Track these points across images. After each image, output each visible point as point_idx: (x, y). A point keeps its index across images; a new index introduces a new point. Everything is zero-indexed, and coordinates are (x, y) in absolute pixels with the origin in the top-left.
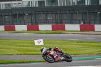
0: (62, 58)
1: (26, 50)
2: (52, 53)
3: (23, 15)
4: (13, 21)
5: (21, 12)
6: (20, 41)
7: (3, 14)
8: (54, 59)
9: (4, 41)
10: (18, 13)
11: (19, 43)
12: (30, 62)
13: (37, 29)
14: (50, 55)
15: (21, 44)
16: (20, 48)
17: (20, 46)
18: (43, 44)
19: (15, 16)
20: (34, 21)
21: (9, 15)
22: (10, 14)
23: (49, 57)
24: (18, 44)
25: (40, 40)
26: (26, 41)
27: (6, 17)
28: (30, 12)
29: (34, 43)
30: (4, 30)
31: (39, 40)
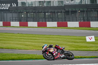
0: (63, 56)
1: (78, 46)
2: (52, 50)
3: (75, 12)
4: (65, 18)
5: (74, 10)
6: (72, 37)
7: (56, 11)
8: (54, 56)
9: (56, 37)
10: (70, 10)
11: (72, 39)
12: (81, 58)
13: (89, 26)
14: (50, 52)
15: (73, 40)
16: (71, 44)
17: (72, 42)
18: (94, 41)
19: (67, 13)
20: (86, 18)
21: (61, 12)
22: (63, 11)
23: (48, 55)
24: (70, 40)
25: (92, 37)
26: (78, 38)
27: (59, 13)
28: (82, 9)
29: (85, 39)
30: (57, 26)
31: (90, 37)
